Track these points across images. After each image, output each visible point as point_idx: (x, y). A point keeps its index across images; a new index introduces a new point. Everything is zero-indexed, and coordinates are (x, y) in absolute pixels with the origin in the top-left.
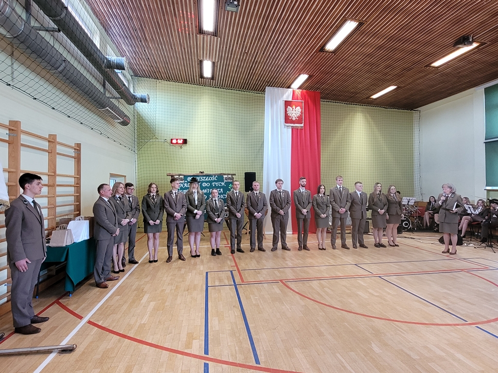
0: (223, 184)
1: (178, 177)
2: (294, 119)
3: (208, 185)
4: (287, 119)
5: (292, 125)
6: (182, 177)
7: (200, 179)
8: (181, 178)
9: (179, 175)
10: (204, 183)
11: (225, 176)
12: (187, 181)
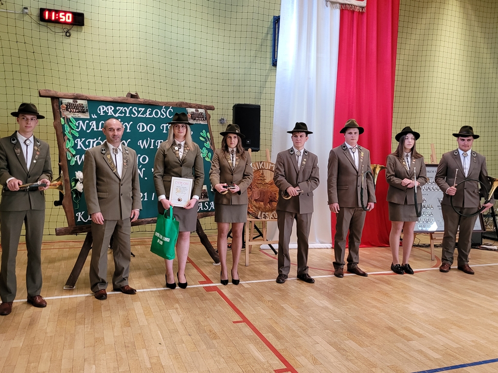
1: (71, 101)
3: (151, 128)
6: (84, 103)
8: (81, 106)
9: (76, 98)
10: (141, 124)
11: (190, 110)
12: (98, 115)
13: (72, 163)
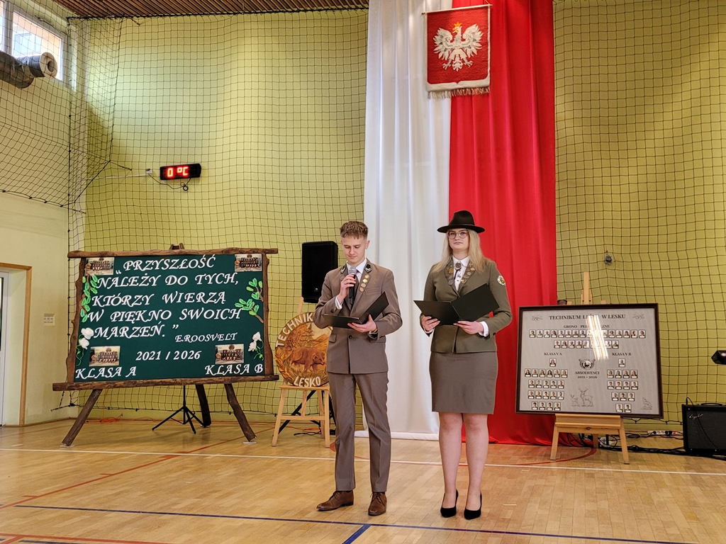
0: (230, 278)
1: (97, 259)
2: (458, 66)
3: (183, 280)
4: (437, 70)
5: (453, 85)
7: (162, 265)
8: (107, 263)
9: (102, 256)
10: (171, 277)
11: (239, 257)
12: (123, 270)
13: (84, 321)
